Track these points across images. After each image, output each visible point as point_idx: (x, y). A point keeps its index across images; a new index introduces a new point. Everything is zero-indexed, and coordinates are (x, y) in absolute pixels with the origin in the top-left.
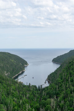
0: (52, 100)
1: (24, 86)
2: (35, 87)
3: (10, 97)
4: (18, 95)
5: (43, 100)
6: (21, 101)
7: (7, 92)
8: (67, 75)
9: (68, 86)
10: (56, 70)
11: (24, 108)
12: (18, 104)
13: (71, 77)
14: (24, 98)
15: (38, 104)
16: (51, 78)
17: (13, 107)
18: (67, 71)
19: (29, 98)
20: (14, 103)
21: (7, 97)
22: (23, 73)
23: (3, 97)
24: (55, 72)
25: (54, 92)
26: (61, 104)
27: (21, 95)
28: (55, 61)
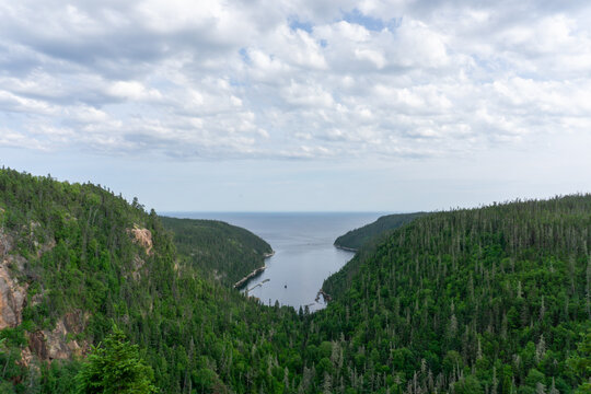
0: (335, 345)
1: (263, 308)
2: (291, 309)
3: (226, 336)
4: (247, 332)
5: (310, 344)
6: (254, 347)
7: (219, 323)
8: (372, 279)
9: (374, 308)
10: (344, 268)
11: (262, 365)
12: (246, 356)
13: (382, 284)
14: (263, 340)
15: (298, 357)
16: (332, 287)
17: (234, 364)
18: (372, 270)
19: (274, 339)
20: (237, 351)
21: (218, 336)
22: (260, 273)
23: (207, 336)
24: (341, 272)
25: (340, 323)
26: (357, 357)
27: (254, 332)
28: (342, 243)
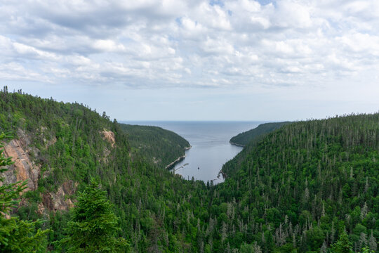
0: (229, 205)
1: (184, 182)
2: (202, 183)
3: (161, 198)
4: (174, 196)
5: (214, 204)
6: (179, 206)
7: (157, 190)
8: (254, 164)
9: (255, 183)
10: (236, 157)
11: (183, 217)
12: (173, 210)
13: (261, 167)
14: (184, 201)
15: (206, 212)
16: (228, 169)
17: (166, 215)
18: (254, 158)
19: (191, 201)
20: (168, 207)
21: (156, 198)
22: (182, 159)
23: (150, 198)
24: (234, 159)
25: (233, 191)
26: (243, 213)
27: (178, 196)
28: (235, 141)
